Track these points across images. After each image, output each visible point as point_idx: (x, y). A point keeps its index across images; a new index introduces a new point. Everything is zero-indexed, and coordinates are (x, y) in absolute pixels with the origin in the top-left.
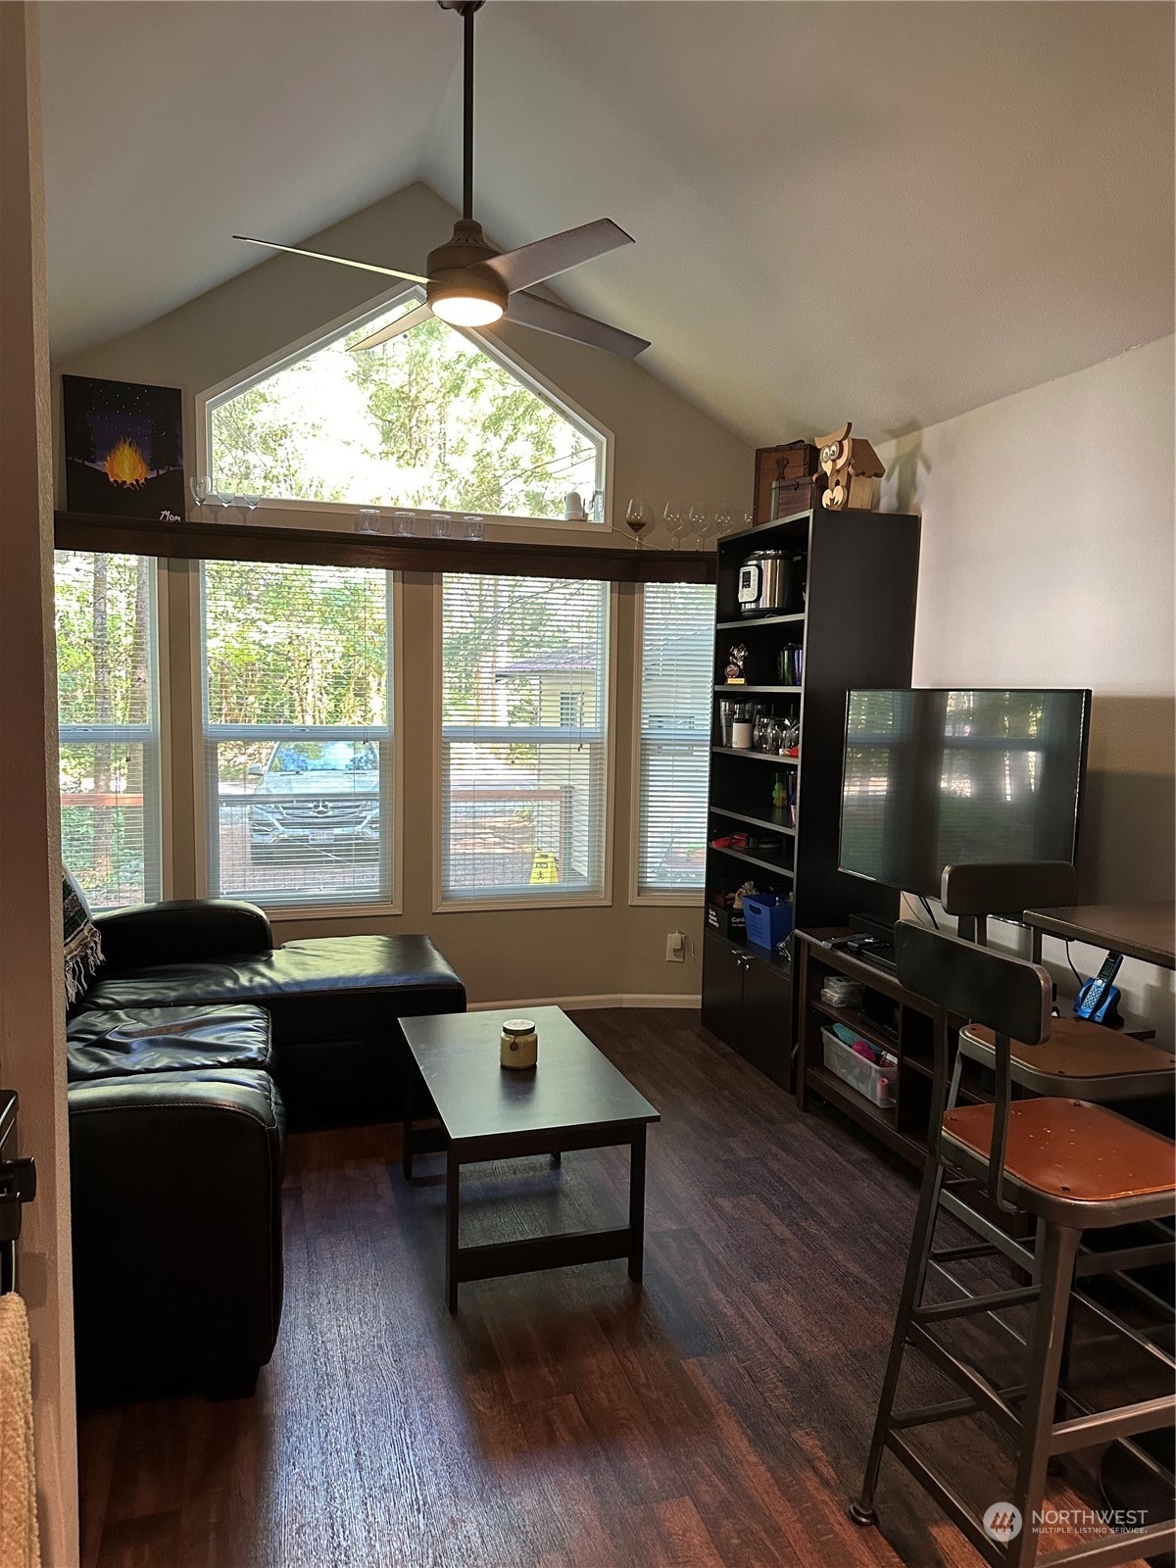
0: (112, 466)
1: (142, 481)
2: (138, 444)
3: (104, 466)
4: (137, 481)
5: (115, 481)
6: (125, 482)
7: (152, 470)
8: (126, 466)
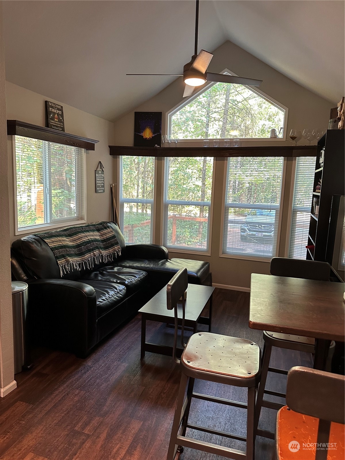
0: (144, 134)
1: (151, 137)
2: (151, 128)
3: (142, 134)
4: (150, 137)
5: (145, 138)
6: (147, 138)
7: (153, 134)
8: (148, 134)
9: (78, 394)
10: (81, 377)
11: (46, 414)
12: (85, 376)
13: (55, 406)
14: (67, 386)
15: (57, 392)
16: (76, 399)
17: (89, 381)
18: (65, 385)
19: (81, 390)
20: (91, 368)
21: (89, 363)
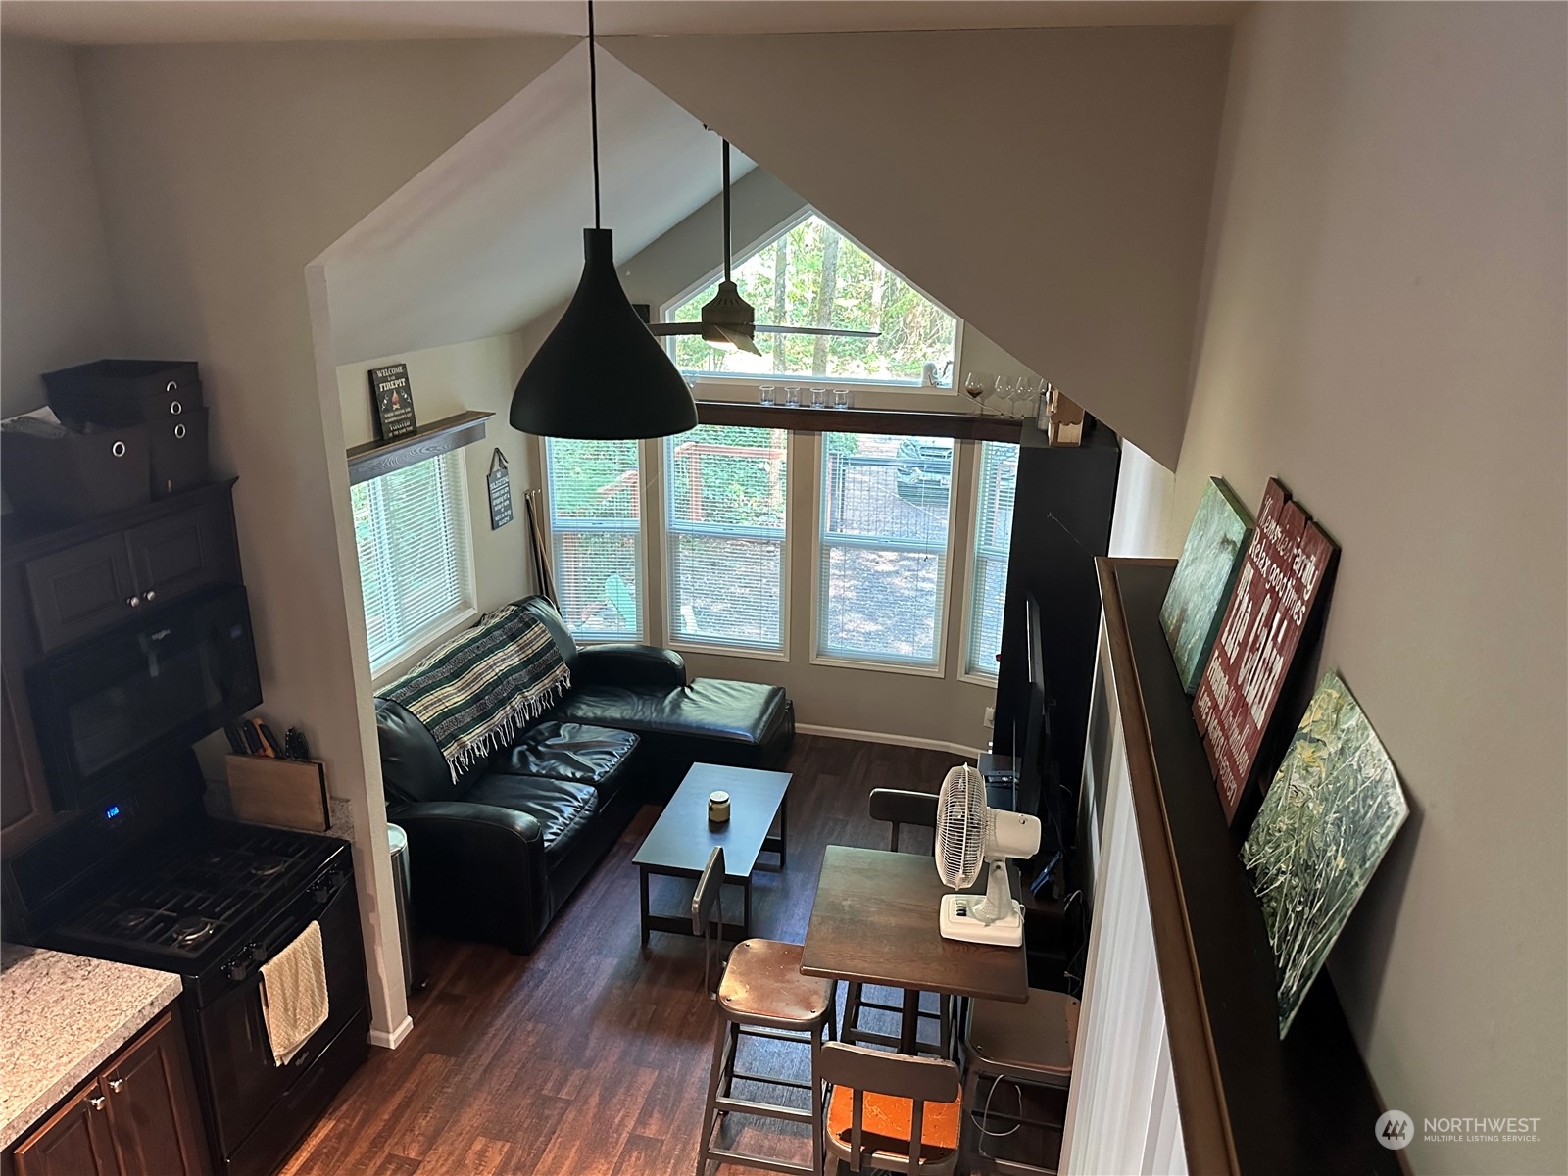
9: (533, 1030)
10: (530, 996)
11: (485, 1071)
12: (539, 993)
13: (497, 1057)
14: (508, 1017)
15: (492, 1031)
16: (532, 1040)
17: (548, 1002)
18: (504, 1015)
19: (538, 1023)
20: (546, 974)
21: (541, 965)
